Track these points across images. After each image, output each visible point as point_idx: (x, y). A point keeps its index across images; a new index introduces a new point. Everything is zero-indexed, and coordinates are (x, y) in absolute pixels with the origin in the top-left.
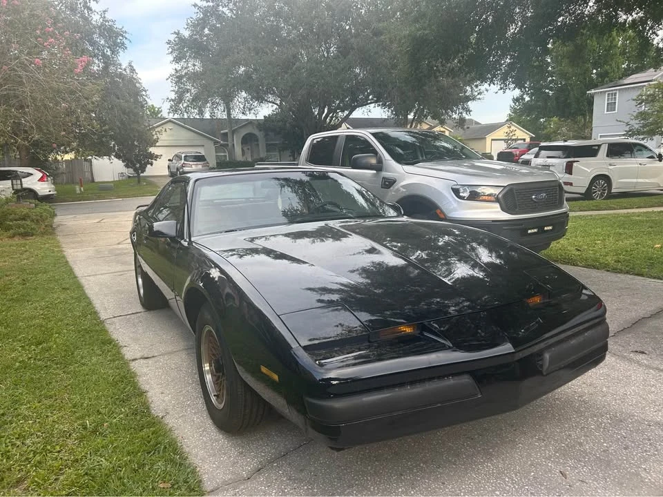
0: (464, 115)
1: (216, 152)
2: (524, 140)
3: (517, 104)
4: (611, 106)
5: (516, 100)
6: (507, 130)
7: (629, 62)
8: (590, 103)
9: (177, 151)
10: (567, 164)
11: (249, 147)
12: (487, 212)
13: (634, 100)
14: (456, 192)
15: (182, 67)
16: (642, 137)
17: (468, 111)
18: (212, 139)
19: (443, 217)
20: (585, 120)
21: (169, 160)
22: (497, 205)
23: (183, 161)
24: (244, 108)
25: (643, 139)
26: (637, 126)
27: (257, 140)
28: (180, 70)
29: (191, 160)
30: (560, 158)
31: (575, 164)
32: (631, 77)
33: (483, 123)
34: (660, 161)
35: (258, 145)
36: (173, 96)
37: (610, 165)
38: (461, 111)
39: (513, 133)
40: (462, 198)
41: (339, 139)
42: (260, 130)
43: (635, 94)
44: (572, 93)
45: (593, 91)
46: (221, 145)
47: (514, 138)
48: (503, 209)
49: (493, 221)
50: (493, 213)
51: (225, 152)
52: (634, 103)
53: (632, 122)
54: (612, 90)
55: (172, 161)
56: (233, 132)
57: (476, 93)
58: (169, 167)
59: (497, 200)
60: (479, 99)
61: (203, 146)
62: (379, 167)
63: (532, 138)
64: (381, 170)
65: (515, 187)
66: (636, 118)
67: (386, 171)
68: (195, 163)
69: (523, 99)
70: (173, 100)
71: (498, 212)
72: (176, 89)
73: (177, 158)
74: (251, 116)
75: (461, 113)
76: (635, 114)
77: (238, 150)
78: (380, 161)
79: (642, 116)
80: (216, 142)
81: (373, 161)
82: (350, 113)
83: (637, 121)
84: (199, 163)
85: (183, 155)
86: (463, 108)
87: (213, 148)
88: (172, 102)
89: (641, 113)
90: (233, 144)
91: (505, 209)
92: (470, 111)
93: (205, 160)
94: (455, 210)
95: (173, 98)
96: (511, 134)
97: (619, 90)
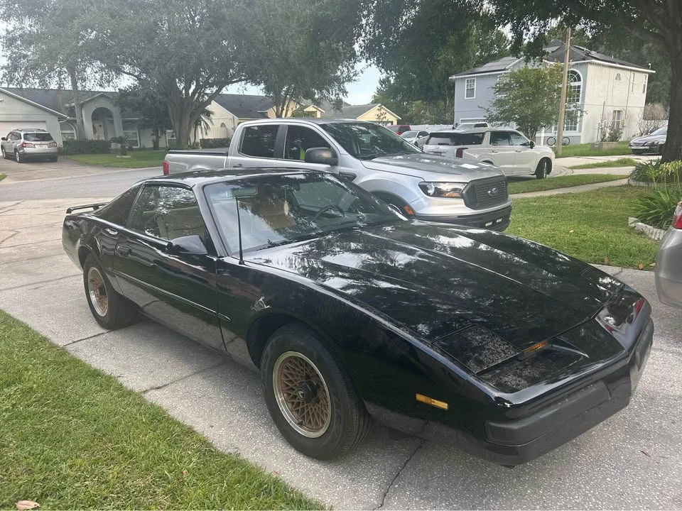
0: (341, 96)
1: (62, 129)
2: (392, 122)
3: (384, 86)
4: (470, 92)
5: (382, 82)
6: (378, 113)
7: (482, 51)
8: (452, 87)
9: (12, 128)
10: (457, 151)
11: (102, 124)
12: (453, 208)
13: (493, 88)
14: (424, 188)
15: (15, 28)
16: (500, 123)
17: (345, 92)
18: (53, 114)
19: (412, 213)
20: (445, 103)
21: (3, 139)
22: (462, 201)
23: (22, 140)
24: (101, 79)
25: (501, 125)
26: (495, 113)
27: (111, 117)
28: (13, 31)
29: (33, 139)
30: (448, 144)
31: (465, 151)
32: (485, 65)
33: (352, 105)
34: (532, 148)
35: (112, 122)
36: (5, 62)
37: (493, 152)
38: (337, 92)
39: (384, 116)
40: (429, 195)
41: (280, 129)
42: (115, 105)
43: (493, 82)
44: (433, 77)
45: (454, 77)
46: (68, 121)
47: (384, 120)
48: (467, 205)
49: (459, 217)
50: (458, 208)
51: (72, 129)
52: (493, 91)
53: (492, 109)
54: (471, 77)
55: (7, 139)
56: (82, 106)
57: (352, 75)
58: (2, 147)
59: (462, 197)
60: (355, 80)
61: (44, 122)
62: (334, 162)
63: (398, 121)
64: (337, 165)
65: (475, 183)
66: (495, 105)
67: (342, 166)
68: (39, 142)
69: (389, 81)
70: (6, 68)
71: (463, 207)
72: (9, 53)
73: (13, 137)
74: (109, 89)
75: (338, 94)
76: (494, 101)
77: (88, 126)
78: (335, 155)
79: (500, 103)
80: (60, 118)
81: (326, 155)
82: (220, 89)
83: (495, 108)
84: (43, 142)
85: (22, 134)
86: (340, 90)
87: (58, 123)
88: (4, 70)
89: (499, 101)
90: (82, 121)
91: (468, 205)
92: (346, 93)
93: (52, 139)
94: (423, 207)
95: (6, 65)
96: (382, 117)
97: (477, 77)
